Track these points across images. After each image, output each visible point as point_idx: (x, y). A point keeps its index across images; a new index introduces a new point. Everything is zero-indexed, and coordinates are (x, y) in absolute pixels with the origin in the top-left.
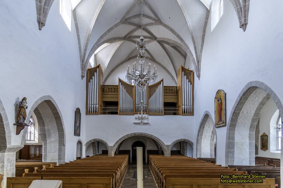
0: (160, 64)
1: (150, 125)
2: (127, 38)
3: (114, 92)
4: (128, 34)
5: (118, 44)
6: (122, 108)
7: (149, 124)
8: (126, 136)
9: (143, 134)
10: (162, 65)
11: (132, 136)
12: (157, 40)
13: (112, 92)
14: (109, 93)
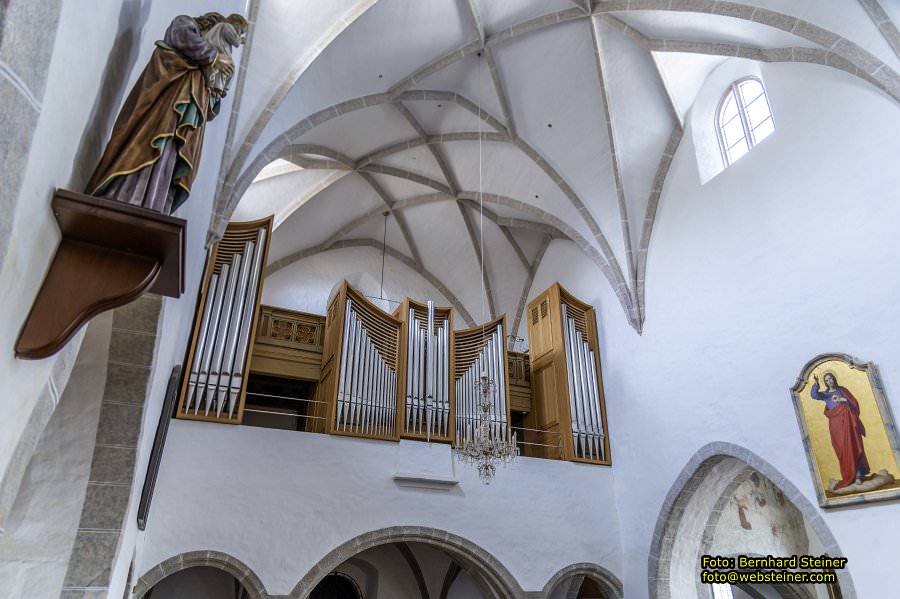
0: (437, 280)
1: (461, 494)
2: (364, 165)
3: (297, 339)
4: (373, 154)
5: (327, 177)
6: (347, 405)
7: (454, 489)
8: (358, 543)
9: (434, 535)
10: (444, 287)
11: (383, 542)
12: (460, 196)
13: (288, 338)
14: (276, 342)
